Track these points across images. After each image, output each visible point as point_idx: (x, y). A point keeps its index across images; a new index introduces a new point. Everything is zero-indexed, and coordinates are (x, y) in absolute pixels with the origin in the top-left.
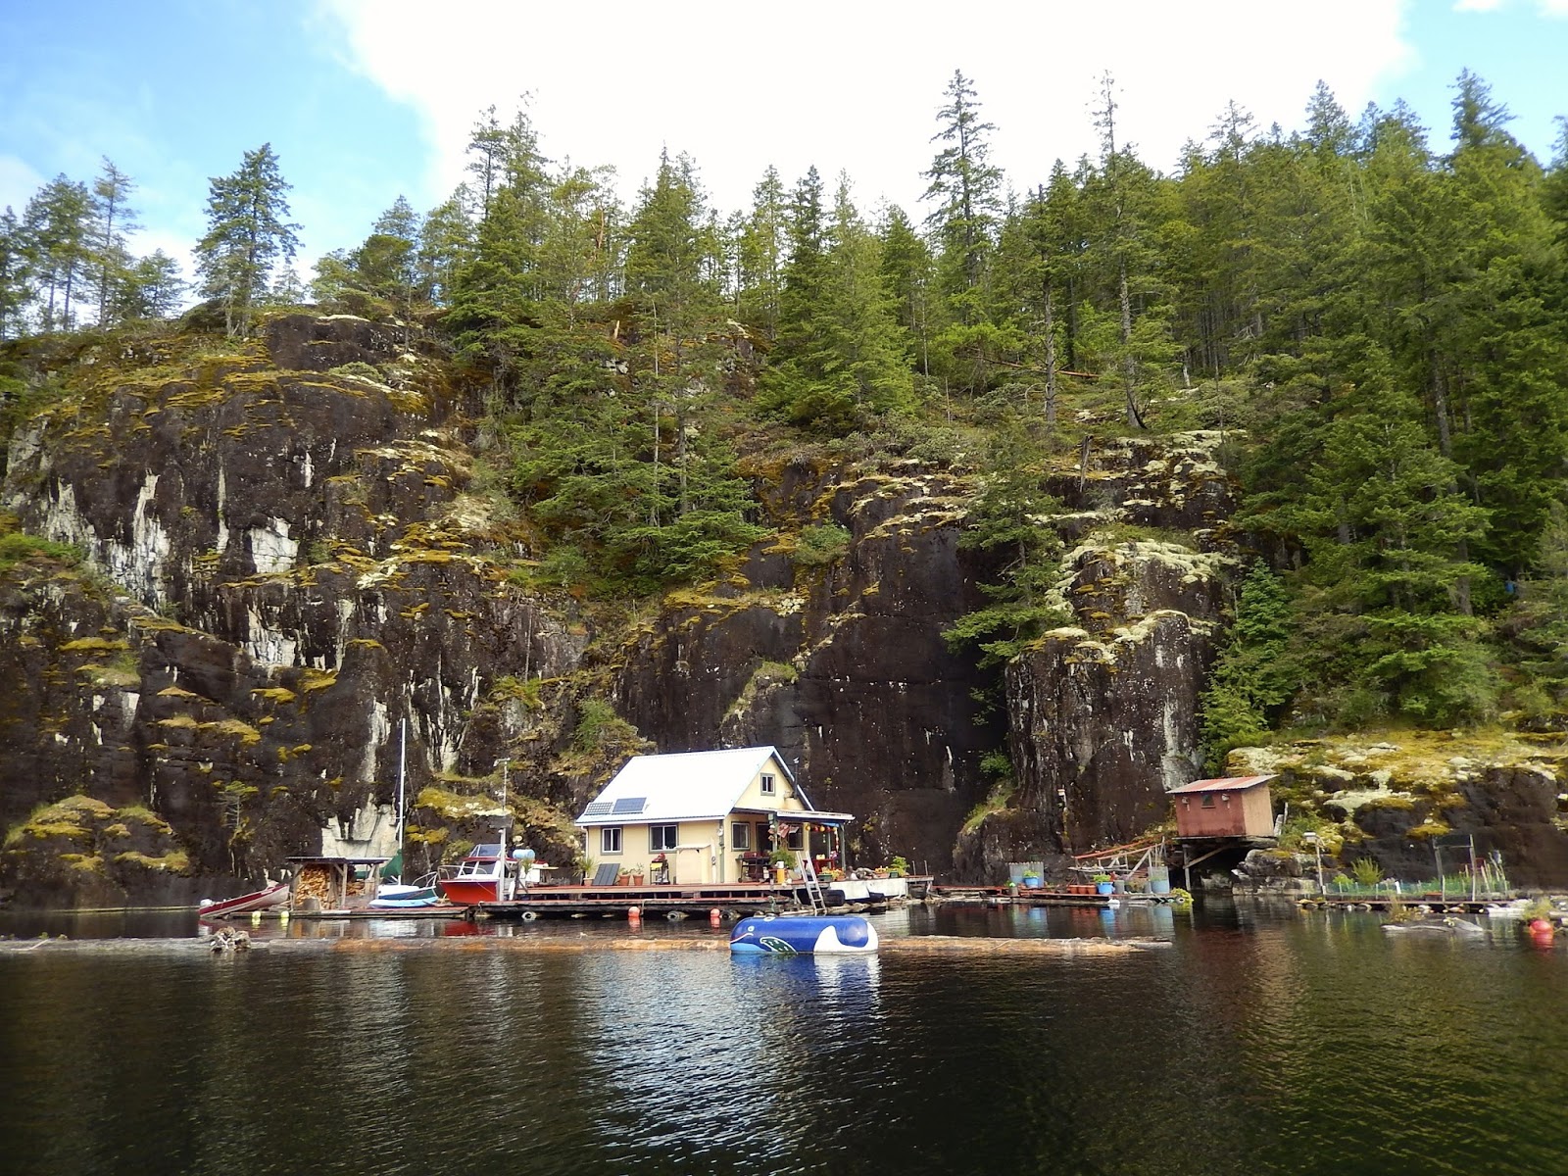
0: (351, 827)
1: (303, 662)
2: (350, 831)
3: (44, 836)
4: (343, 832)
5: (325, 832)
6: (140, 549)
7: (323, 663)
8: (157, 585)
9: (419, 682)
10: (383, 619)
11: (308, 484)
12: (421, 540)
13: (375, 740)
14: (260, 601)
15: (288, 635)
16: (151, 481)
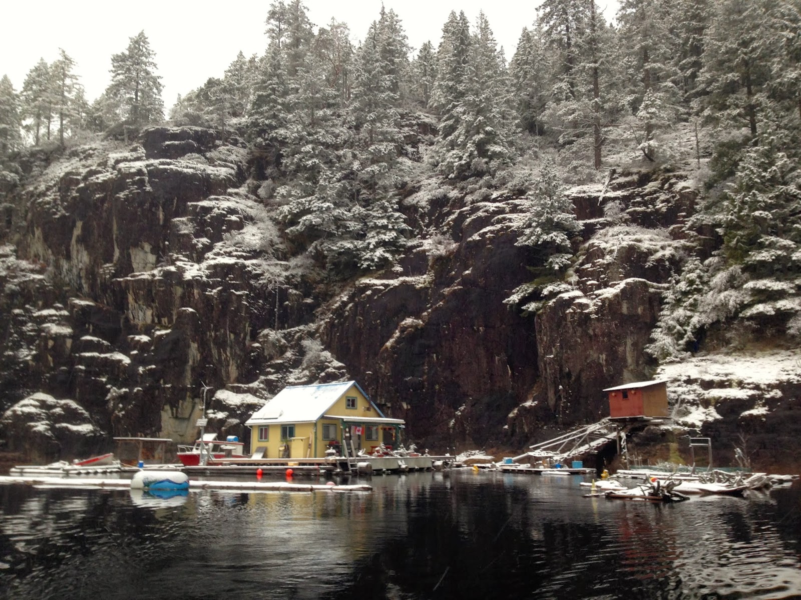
0: (177, 411)
1: (156, 320)
2: (177, 413)
3: (20, 413)
4: (172, 413)
5: (163, 413)
6: (75, 261)
7: (166, 322)
8: (83, 281)
9: (216, 331)
10: (197, 296)
11: (161, 223)
12: (222, 252)
13: (191, 363)
14: (133, 288)
15: (149, 306)
16: (79, 224)
